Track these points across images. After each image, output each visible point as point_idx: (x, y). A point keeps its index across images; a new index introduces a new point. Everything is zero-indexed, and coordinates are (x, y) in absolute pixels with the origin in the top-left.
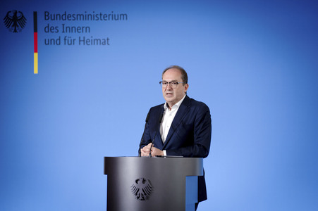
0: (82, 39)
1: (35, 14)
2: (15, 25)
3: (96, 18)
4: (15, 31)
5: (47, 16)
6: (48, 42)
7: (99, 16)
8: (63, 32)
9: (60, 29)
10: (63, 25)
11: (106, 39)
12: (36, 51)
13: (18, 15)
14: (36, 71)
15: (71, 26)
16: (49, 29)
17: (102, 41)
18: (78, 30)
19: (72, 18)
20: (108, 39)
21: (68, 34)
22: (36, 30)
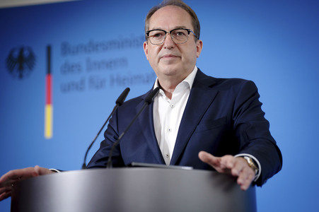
1: (49, 50)
2: (21, 68)
5: (66, 49)
6: (66, 89)
8: (88, 70)
9: (84, 66)
12: (49, 102)
13: (26, 53)
14: (48, 133)
16: (68, 68)
19: (102, 48)
22: (49, 71)
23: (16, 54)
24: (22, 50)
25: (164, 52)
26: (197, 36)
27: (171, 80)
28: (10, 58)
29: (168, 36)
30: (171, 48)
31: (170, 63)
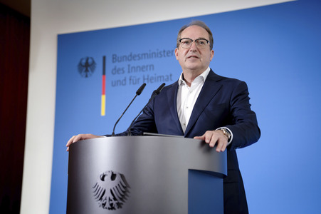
0: (146, 77)
1: (104, 58)
2: (87, 71)
3: (159, 55)
4: (87, 76)
5: (115, 58)
6: (114, 84)
7: (162, 53)
8: (129, 72)
9: (126, 70)
10: (129, 66)
11: (169, 74)
12: (104, 93)
13: (90, 61)
14: (103, 113)
15: (136, 66)
16: (116, 71)
17: (165, 78)
18: (142, 69)
19: (137, 58)
20: (171, 75)
21: (133, 74)
22: (104, 73)
23: (84, 61)
24: (87, 59)
25: (190, 54)
26: (211, 47)
27: (193, 73)
28: (80, 64)
29: (193, 43)
30: (195, 51)
31: (193, 61)
